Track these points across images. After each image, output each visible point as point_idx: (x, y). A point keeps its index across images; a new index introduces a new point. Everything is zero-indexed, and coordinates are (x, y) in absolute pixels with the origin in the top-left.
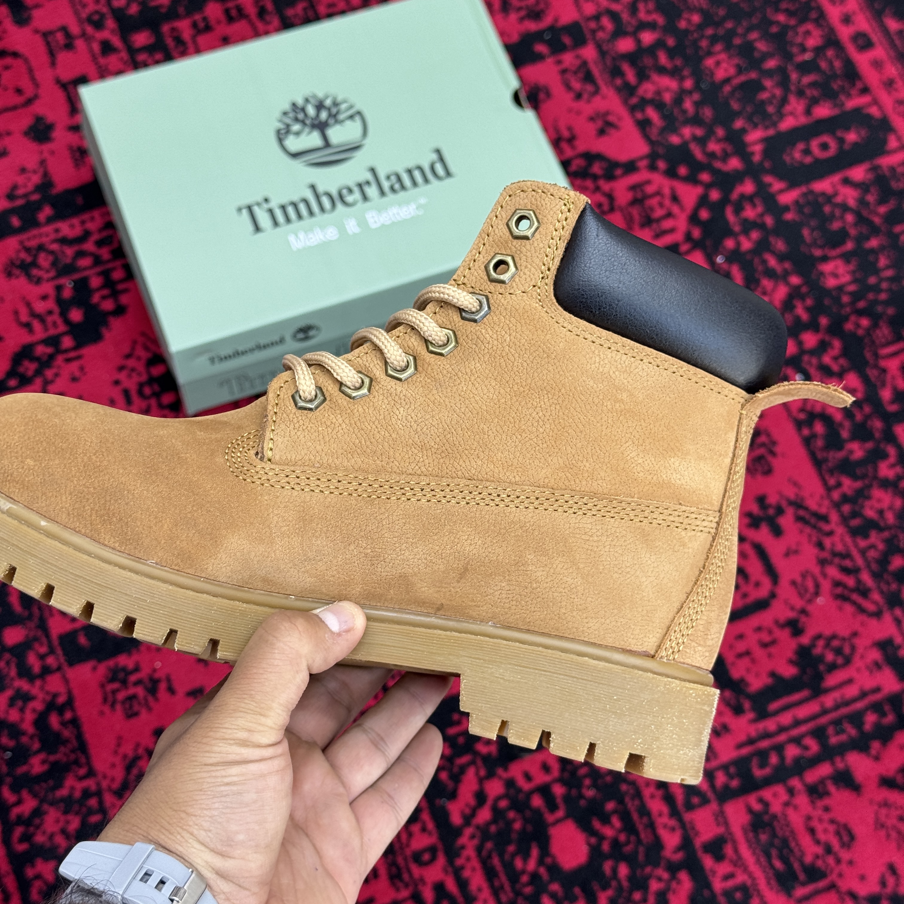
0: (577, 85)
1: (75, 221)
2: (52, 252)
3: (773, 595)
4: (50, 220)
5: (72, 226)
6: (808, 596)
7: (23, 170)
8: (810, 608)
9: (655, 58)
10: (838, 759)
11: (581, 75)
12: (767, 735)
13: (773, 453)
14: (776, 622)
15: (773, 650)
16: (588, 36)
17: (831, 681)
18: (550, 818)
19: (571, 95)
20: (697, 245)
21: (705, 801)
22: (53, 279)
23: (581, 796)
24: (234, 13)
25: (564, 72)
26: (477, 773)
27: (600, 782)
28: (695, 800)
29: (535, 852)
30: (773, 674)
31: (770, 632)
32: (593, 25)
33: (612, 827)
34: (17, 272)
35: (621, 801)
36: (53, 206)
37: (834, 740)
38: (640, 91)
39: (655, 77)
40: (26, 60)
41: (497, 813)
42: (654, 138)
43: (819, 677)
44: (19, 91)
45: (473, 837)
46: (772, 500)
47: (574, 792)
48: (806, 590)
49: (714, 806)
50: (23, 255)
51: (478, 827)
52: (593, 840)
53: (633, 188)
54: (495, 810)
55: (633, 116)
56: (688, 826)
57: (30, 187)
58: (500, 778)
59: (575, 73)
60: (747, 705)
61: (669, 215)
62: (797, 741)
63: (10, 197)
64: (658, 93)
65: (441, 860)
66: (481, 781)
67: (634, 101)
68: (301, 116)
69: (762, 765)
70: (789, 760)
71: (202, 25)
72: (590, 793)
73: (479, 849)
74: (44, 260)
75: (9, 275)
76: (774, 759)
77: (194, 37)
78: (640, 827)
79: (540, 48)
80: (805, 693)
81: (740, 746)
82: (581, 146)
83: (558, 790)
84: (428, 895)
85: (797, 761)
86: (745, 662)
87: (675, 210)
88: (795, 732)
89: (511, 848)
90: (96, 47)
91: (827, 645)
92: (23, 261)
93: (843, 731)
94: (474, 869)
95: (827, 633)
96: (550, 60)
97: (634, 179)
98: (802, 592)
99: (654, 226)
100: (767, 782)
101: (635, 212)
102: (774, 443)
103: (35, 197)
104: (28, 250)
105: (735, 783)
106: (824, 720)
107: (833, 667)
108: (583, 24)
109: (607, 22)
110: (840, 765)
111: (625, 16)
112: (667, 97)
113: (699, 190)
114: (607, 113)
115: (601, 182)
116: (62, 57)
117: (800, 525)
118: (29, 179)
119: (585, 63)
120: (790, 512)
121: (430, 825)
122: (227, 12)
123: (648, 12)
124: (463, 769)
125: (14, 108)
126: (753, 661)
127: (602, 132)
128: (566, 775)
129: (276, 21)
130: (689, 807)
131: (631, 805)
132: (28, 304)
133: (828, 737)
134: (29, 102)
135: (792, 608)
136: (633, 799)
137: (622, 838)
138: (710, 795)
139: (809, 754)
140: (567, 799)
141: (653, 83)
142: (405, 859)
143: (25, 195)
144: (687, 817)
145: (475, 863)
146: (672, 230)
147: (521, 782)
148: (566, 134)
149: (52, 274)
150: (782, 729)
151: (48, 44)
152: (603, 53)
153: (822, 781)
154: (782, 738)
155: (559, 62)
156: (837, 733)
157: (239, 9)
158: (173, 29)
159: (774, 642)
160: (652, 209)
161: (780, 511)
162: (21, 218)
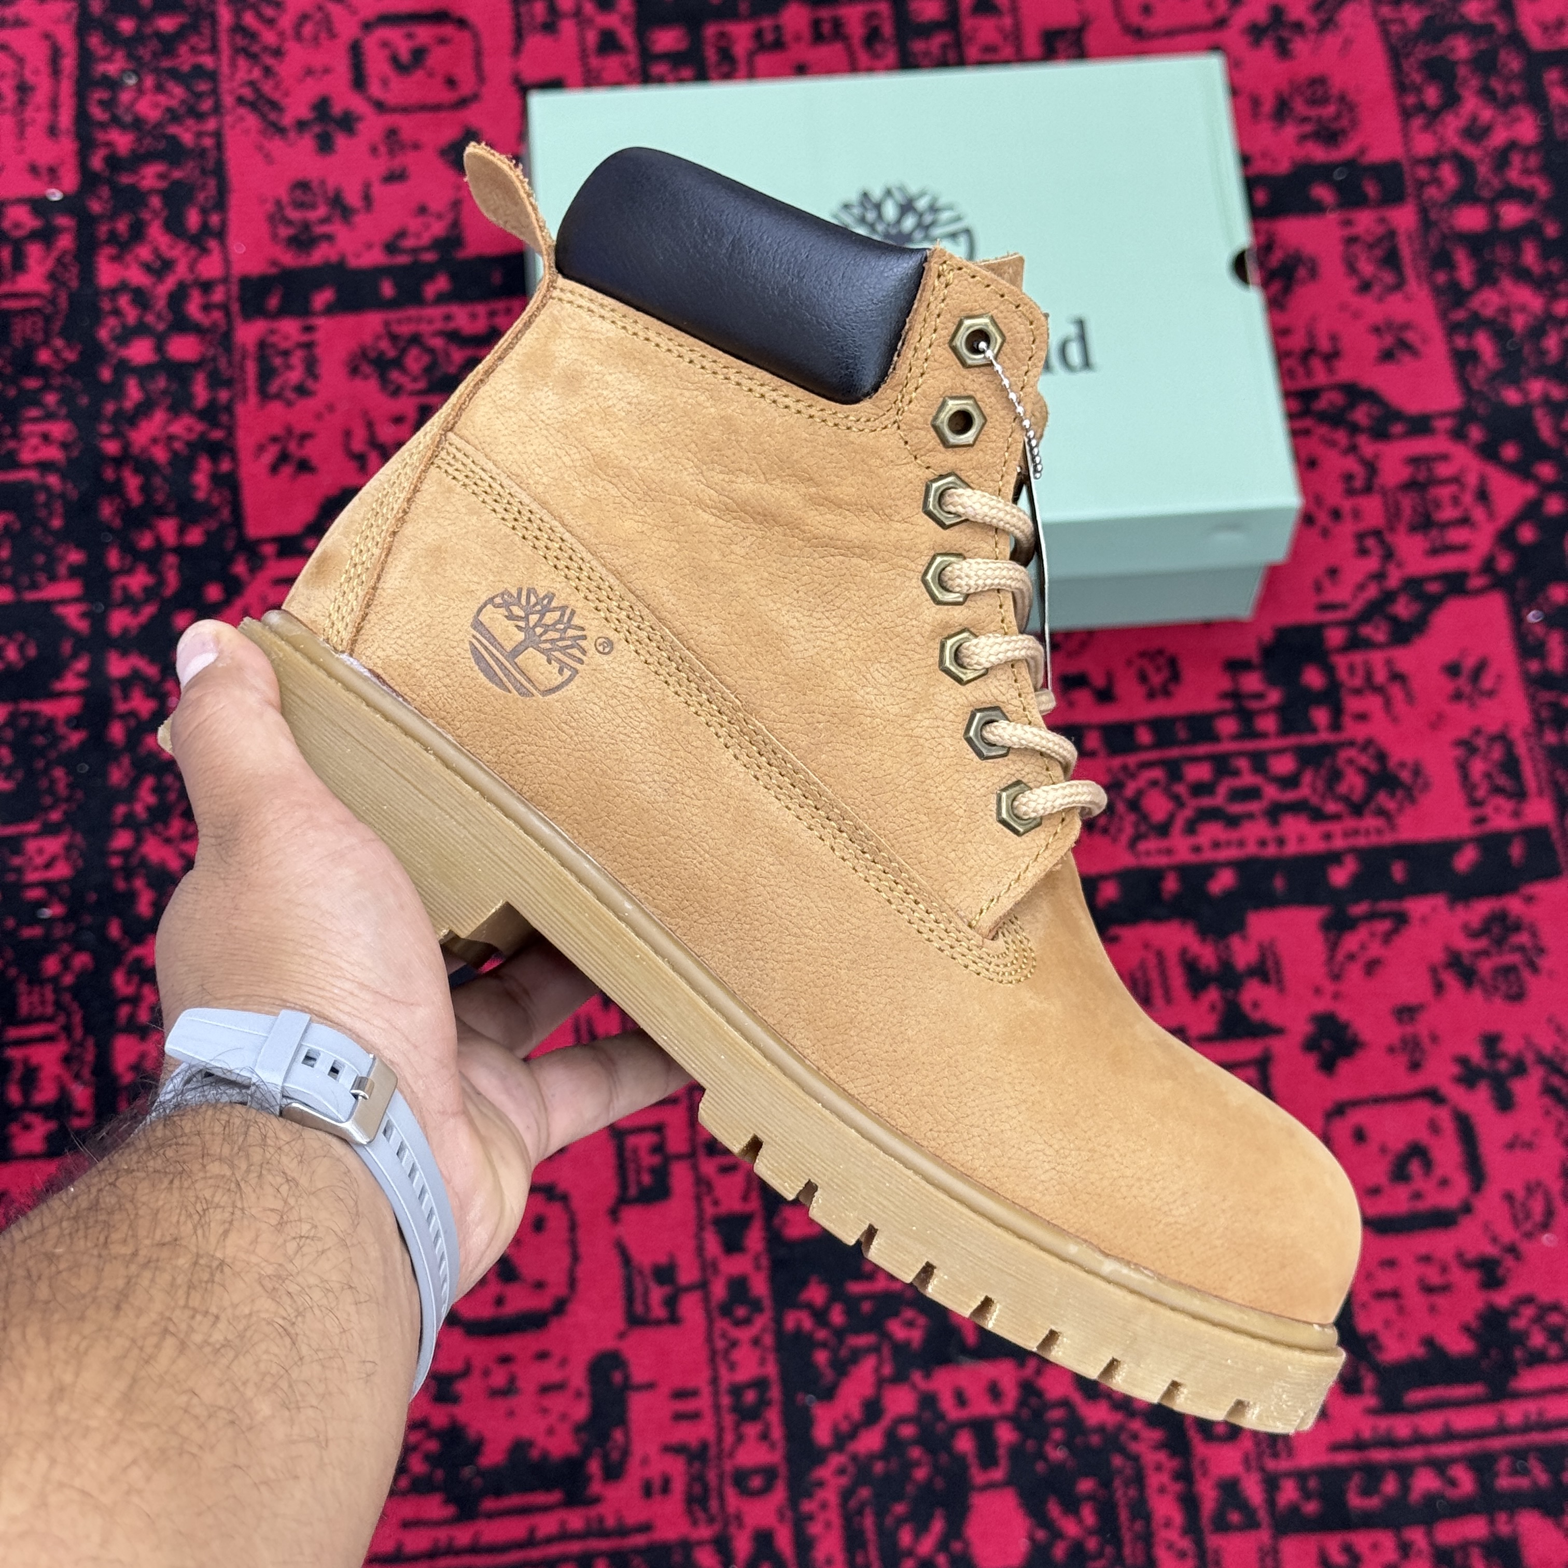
0: (1367, 268)
1: (481, 309)
2: (431, 351)
3: (1467, 1209)
4: (441, 299)
5: (473, 316)
6: (1528, 1226)
7: (422, 210)
8: (1525, 1247)
9: (1517, 250)
10: (1502, 1517)
11: (1379, 252)
12: (1391, 1443)
13: (1534, 967)
14: (1460, 1255)
15: (1440, 1301)
16: (1410, 189)
17: (1529, 1380)
18: (978, 1477)
19: (1354, 282)
20: (1499, 582)
21: (1251, 1523)
22: (421, 393)
23: (1041, 1455)
24: (826, 28)
25: (1351, 241)
26: (877, 1370)
27: (1079, 1440)
28: (1235, 1517)
29: (938, 1526)
30: (1429, 1342)
31: (1444, 1269)
32: (1423, 173)
33: (1080, 1521)
34: (366, 369)
35: (1106, 1483)
36: (453, 277)
37: (1504, 1483)
38: (1475, 303)
39: (1507, 284)
40: (476, 36)
41: (893, 1443)
42: (1475, 386)
43: (1509, 1369)
44: (451, 82)
45: (841, 1471)
46: (1511, 1046)
47: (1030, 1445)
48: (1528, 1216)
49: (1264, 1536)
50: (384, 345)
51: (854, 1458)
52: (1041, 1535)
53: (1415, 461)
54: (891, 1436)
55: (1450, 341)
56: (1210, 1557)
57: (426, 239)
58: (914, 1386)
59: (1371, 246)
60: (1369, 1381)
61: (1465, 521)
62: (1439, 1466)
63: (391, 248)
64: (1506, 311)
65: (779, 1494)
66: (881, 1383)
67: (1460, 315)
68: (871, 216)
69: (1367, 1491)
70: (1415, 1495)
71: (769, 37)
72: (1058, 1454)
73: (846, 1495)
74: (415, 361)
75: (354, 371)
76: (1390, 1486)
77: (751, 55)
78: (1127, 1536)
79: (1322, 193)
80: (1477, 1389)
81: (1337, 1447)
82: (1345, 371)
83: (1005, 1435)
84: (742, 1546)
85: (1430, 1500)
86: (1387, 1308)
87: (1478, 514)
88: (1442, 1451)
89: (900, 1509)
90: (592, 37)
91: (1538, 1319)
92: (382, 354)
93: (1525, 1472)
94: (828, 1525)
95: (1545, 1298)
96: (1332, 217)
97: (1422, 446)
98: (1521, 1216)
99: (1434, 533)
100: (1368, 1521)
101: (1407, 503)
102: (1541, 951)
103: (429, 257)
104: (394, 338)
105: (1311, 1508)
106: (1496, 1444)
107: (1538, 1358)
108: (1406, 168)
109: (1448, 174)
110: (1504, 1528)
111: (1483, 171)
112: (1519, 322)
113: (1530, 491)
114: (1406, 326)
115: (1362, 440)
116: (535, 42)
117: (1547, 1101)
118: (427, 227)
119: (1392, 234)
120: (1536, 1075)
121: (777, 1433)
122: (816, 24)
123: (1526, 172)
124: (856, 1356)
125: (436, 108)
126: (1401, 1310)
127: (1387, 356)
128: (1025, 1413)
129: (891, 56)
130: (1221, 1526)
131: (1122, 1494)
132: (370, 425)
133: (1496, 1475)
134: (463, 103)
135: (1494, 1240)
136: (1127, 1484)
137: (1092, 1544)
138: (1263, 1515)
139: (1453, 1494)
140: (1016, 1453)
141: (1502, 293)
142: (721, 1477)
143: (415, 251)
144: (1213, 1541)
145: (834, 1516)
146: (1463, 548)
147: (947, 1404)
148: (1324, 345)
149: (421, 385)
150: (1419, 1439)
151: (517, 16)
152: (1426, 222)
153: (1465, 1546)
154: (1415, 1453)
155: (1348, 223)
156: (1514, 1472)
157: (837, 25)
158: (722, 35)
159: (1445, 1288)
160: (1438, 505)
161: (1519, 1068)
162: (397, 285)
